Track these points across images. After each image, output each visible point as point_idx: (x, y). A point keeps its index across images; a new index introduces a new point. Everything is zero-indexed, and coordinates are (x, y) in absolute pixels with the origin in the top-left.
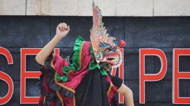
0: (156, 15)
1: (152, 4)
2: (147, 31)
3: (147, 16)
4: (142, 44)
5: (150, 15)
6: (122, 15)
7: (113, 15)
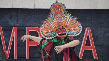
0: (36, 8)
1: (34, 2)
2: (31, 17)
3: (31, 8)
4: (28, 24)
5: (32, 7)
6: (17, 8)
7: (11, 7)
